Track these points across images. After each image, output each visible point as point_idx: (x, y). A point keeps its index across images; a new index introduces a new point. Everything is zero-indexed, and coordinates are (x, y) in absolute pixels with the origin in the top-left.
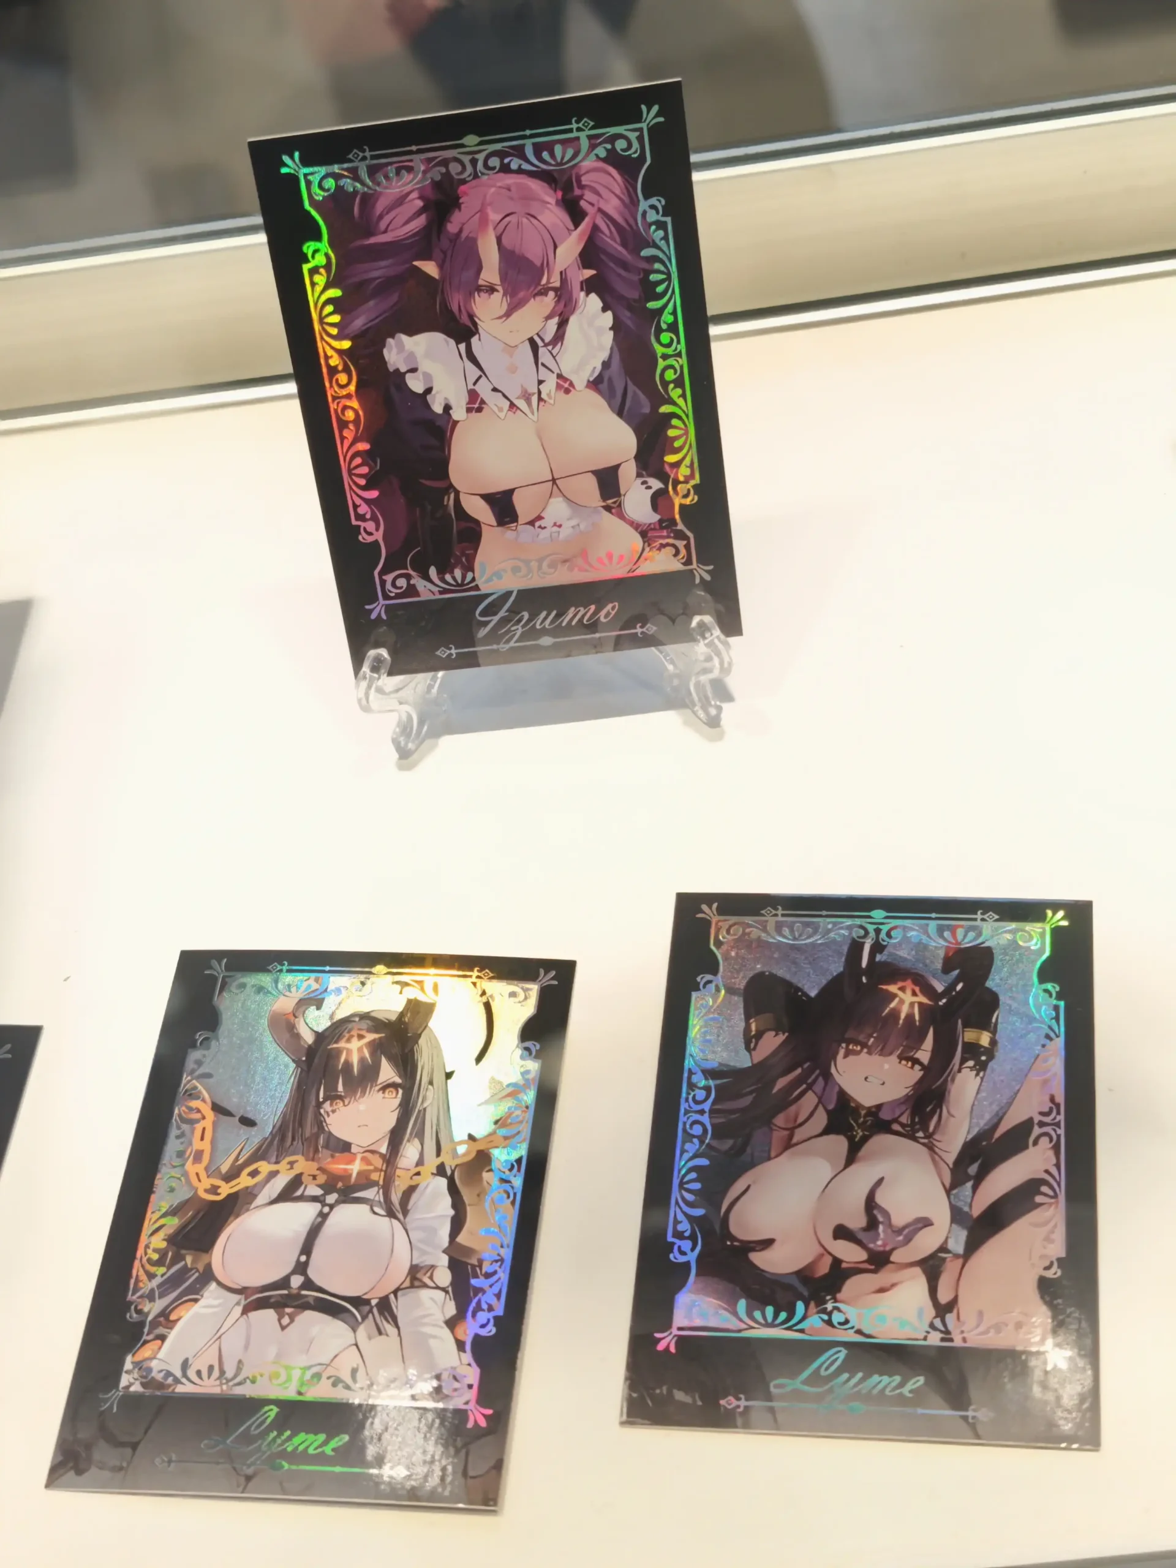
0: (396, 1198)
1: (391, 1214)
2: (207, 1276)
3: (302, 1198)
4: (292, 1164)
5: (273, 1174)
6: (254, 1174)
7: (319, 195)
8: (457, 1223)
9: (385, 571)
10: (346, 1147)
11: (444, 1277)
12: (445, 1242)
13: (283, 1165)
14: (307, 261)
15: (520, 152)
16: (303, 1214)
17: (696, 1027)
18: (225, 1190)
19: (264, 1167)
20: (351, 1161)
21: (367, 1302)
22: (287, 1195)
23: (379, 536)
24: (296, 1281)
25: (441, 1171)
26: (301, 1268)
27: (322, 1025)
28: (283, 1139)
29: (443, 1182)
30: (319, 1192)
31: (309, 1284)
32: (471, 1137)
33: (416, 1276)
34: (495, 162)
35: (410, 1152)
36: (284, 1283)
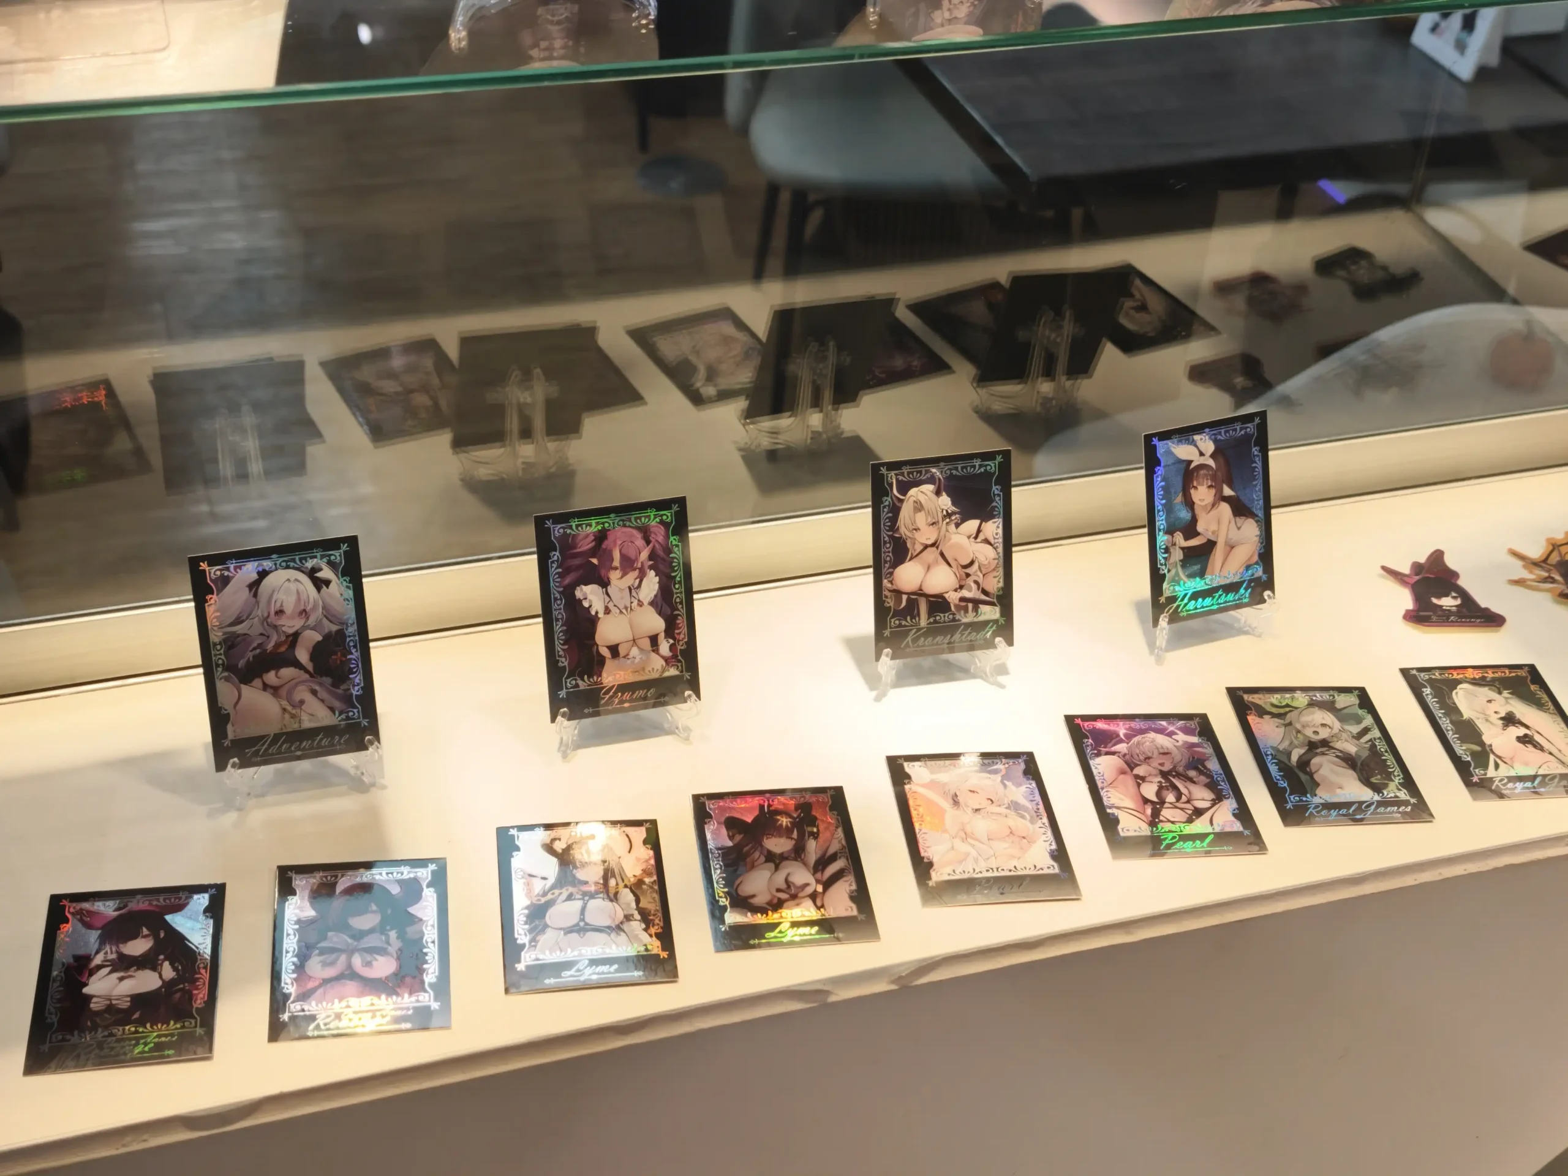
0: (611, 895)
1: (611, 901)
2: (546, 926)
3: (575, 899)
4: (567, 890)
5: (561, 893)
6: (553, 894)
7: (557, 535)
8: (638, 901)
9: (567, 678)
10: (586, 883)
11: (637, 916)
12: (635, 907)
13: (564, 890)
14: (550, 559)
15: (630, 520)
16: (577, 905)
17: (709, 836)
18: (543, 900)
19: (557, 892)
20: (591, 886)
21: (612, 927)
22: (570, 898)
23: (566, 664)
24: (582, 924)
25: (626, 886)
26: (582, 920)
27: (564, 846)
28: (561, 882)
29: (628, 890)
30: (581, 897)
31: (587, 924)
32: (635, 876)
33: (628, 918)
34: (621, 523)
35: (612, 882)
36: (577, 925)
